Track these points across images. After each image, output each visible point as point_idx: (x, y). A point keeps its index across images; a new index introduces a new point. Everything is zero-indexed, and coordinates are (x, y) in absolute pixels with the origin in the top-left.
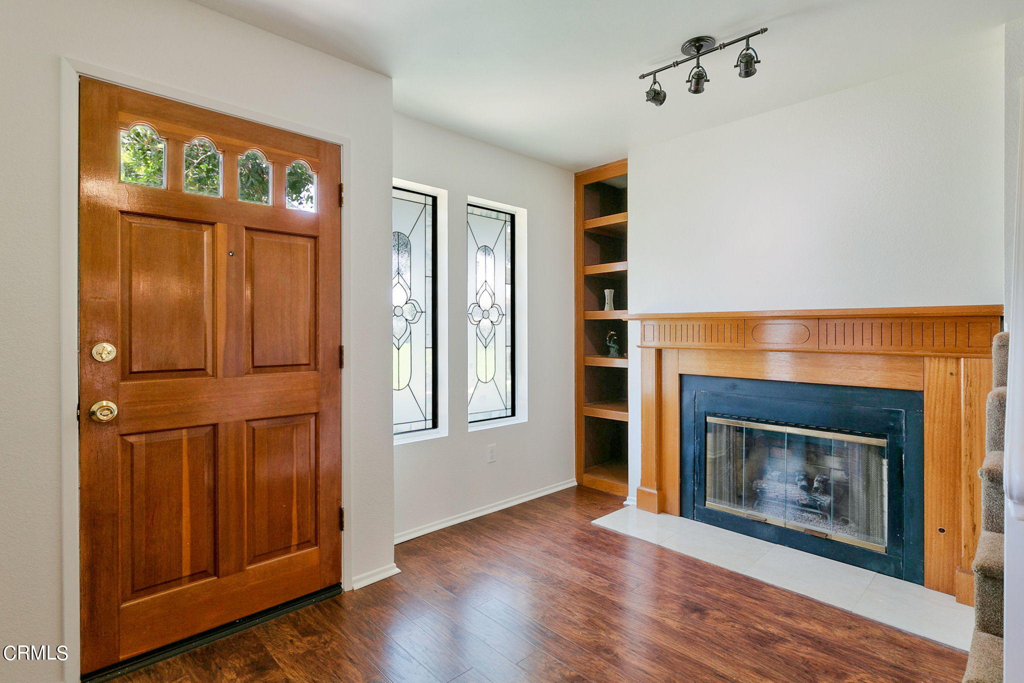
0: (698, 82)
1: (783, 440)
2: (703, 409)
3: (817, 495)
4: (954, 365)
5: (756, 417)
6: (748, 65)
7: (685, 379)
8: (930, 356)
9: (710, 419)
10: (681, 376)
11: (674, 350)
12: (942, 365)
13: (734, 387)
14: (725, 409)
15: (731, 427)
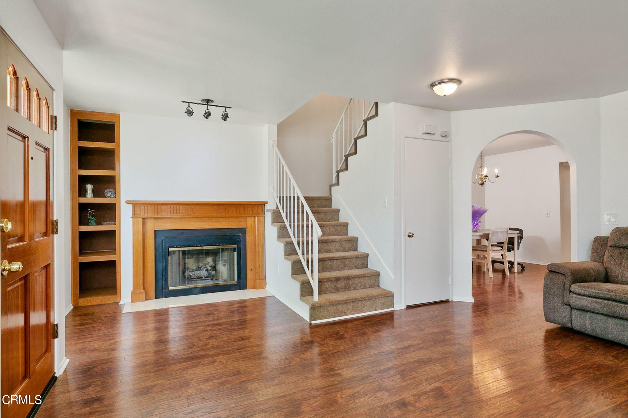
0: (207, 115)
1: (203, 253)
2: (167, 245)
3: (210, 272)
4: (254, 219)
5: (192, 245)
6: (225, 117)
7: (157, 232)
8: (248, 217)
9: (170, 249)
10: (155, 230)
11: (152, 219)
12: (251, 219)
13: (183, 233)
14: (178, 244)
15: (180, 252)
